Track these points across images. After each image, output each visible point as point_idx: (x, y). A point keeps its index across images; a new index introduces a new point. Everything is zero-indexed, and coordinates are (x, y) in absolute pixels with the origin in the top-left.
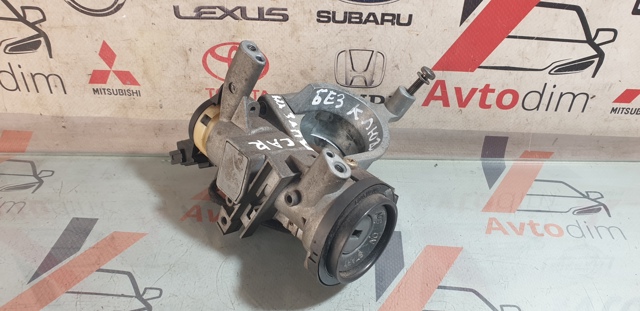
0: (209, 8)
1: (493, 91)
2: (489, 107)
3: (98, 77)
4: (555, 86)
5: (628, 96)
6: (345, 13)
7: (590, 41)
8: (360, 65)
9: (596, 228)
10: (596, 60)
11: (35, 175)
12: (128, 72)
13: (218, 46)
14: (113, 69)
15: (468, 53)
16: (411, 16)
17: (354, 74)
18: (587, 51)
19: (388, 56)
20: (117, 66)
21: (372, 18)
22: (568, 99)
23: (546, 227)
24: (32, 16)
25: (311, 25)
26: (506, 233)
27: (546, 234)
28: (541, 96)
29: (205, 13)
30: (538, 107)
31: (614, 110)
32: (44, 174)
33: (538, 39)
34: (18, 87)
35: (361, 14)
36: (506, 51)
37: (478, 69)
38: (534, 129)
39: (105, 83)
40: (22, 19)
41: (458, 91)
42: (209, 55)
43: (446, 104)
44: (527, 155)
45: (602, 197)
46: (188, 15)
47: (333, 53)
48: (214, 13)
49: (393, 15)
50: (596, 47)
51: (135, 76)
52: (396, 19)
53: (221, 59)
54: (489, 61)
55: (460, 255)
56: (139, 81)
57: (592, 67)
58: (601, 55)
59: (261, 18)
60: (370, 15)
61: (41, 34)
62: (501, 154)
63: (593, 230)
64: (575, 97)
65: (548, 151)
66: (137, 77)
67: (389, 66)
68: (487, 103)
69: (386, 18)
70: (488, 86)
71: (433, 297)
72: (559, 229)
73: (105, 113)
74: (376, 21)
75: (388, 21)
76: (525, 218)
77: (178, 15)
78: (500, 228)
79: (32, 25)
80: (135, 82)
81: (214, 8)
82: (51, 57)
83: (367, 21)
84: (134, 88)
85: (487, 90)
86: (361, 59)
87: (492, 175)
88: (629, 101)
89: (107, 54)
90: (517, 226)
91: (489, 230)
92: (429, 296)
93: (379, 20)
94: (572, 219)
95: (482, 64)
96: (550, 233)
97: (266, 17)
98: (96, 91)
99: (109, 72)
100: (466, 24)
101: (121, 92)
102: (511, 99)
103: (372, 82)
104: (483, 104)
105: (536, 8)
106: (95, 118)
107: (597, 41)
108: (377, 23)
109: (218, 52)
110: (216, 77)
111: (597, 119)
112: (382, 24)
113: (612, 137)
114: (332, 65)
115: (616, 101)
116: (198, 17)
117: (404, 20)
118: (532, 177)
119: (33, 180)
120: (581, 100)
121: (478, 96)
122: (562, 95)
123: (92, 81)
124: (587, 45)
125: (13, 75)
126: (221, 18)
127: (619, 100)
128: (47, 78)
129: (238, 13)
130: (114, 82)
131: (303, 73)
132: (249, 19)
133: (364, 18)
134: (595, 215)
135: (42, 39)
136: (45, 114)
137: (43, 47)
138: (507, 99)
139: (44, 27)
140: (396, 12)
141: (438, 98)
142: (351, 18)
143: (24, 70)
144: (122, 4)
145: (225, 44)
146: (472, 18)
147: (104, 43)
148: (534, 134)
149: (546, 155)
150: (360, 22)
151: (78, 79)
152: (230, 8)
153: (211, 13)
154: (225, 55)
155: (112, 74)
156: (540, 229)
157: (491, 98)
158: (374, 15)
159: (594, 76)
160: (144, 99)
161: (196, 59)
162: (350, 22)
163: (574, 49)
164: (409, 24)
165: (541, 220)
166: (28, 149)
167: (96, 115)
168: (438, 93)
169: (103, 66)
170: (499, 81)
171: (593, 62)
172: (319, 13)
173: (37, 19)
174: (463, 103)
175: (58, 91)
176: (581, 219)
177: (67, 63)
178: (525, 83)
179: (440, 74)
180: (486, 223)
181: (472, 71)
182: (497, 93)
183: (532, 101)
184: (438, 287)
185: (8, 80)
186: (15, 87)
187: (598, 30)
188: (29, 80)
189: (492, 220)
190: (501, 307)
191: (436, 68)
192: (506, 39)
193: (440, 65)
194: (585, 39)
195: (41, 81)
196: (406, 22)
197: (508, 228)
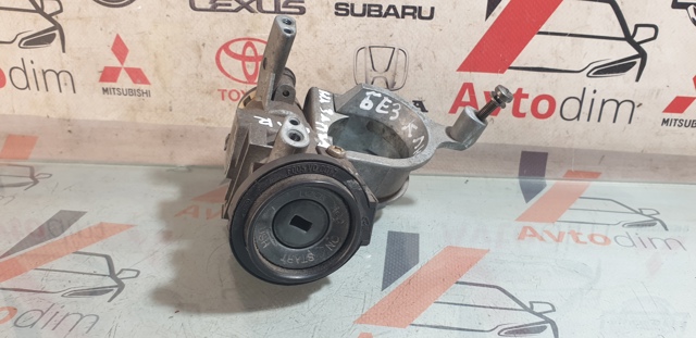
1: (526, 96)
2: (523, 115)
3: (109, 75)
4: (595, 92)
5: (680, 104)
6: (365, 5)
7: (629, 38)
8: (381, 64)
9: (650, 240)
10: (638, 61)
11: (32, 177)
12: (139, 69)
13: (233, 41)
14: (125, 65)
15: (495, 51)
16: (433, 9)
17: (374, 74)
18: (627, 50)
19: (411, 54)
20: (130, 62)
21: (392, 11)
22: (610, 107)
24: (49, 7)
25: (329, 18)
26: (542, 239)
27: (590, 243)
28: (581, 103)
29: (220, 5)
30: (578, 116)
31: (665, 122)
33: (571, 35)
34: (28, 86)
35: (380, 7)
36: (537, 50)
37: (508, 71)
38: (577, 143)
39: (115, 81)
40: (40, 10)
41: (488, 95)
42: (223, 52)
44: (571, 175)
45: (658, 213)
46: (203, 7)
47: (351, 50)
48: (230, 5)
49: (414, 8)
50: (636, 46)
51: (146, 74)
52: (417, 12)
53: (235, 56)
55: (486, 256)
56: (150, 79)
57: (634, 69)
58: (643, 55)
59: (277, 10)
60: (390, 7)
61: (57, 26)
62: (541, 172)
63: (647, 241)
64: (619, 104)
65: (594, 171)
66: (148, 74)
67: (412, 65)
68: (521, 111)
69: (407, 11)
70: (520, 90)
72: (606, 238)
73: (113, 116)
74: (396, 14)
75: (409, 14)
77: (193, 7)
78: (535, 234)
79: (49, 17)
80: (145, 81)
82: (64, 51)
83: (387, 14)
84: (144, 87)
85: (520, 95)
86: (382, 58)
88: (681, 110)
89: (120, 49)
91: (521, 237)
93: (400, 13)
95: (512, 65)
96: (595, 242)
97: (282, 10)
98: (105, 91)
99: (120, 69)
100: (492, 19)
101: (131, 92)
102: (546, 107)
103: (394, 84)
104: (516, 112)
106: (102, 122)
107: (637, 39)
108: (398, 16)
109: (232, 48)
110: (229, 76)
111: (647, 131)
112: (403, 17)
113: (667, 156)
114: (351, 63)
115: (666, 111)
116: (213, 9)
117: (426, 13)
118: (577, 195)
119: (29, 180)
120: (626, 109)
121: (510, 102)
122: (604, 103)
123: (102, 79)
124: (625, 43)
125: (25, 72)
126: (236, 10)
127: (670, 109)
128: (58, 75)
129: (253, 5)
130: (124, 81)
131: (320, 72)
132: (264, 12)
133: (384, 11)
134: (649, 229)
135: (57, 32)
136: (52, 116)
137: (57, 41)
138: (543, 106)
139: (60, 19)
140: (417, 5)
141: (465, 103)
142: (370, 11)
143: (35, 66)
145: (239, 40)
146: (498, 11)
147: (118, 37)
148: (576, 150)
149: (594, 176)
150: (380, 16)
151: (88, 77)
153: (226, 5)
154: (240, 52)
155: (123, 71)
156: (583, 238)
157: (525, 105)
158: (394, 7)
159: (637, 80)
160: (153, 101)
161: (209, 56)
162: (369, 15)
163: (612, 47)
164: (431, 17)
165: (586, 231)
166: (32, 156)
167: (104, 119)
168: (466, 98)
169: (115, 62)
170: (533, 84)
171: (634, 63)
172: (337, 5)
173: (54, 11)
175: (67, 90)
176: (632, 231)
177: (79, 59)
178: (561, 87)
179: (468, 77)
180: (520, 230)
181: (502, 72)
182: (531, 99)
183: (571, 109)
184: (457, 283)
185: (18, 77)
186: (25, 85)
187: (637, 26)
188: (40, 77)
189: (525, 228)
190: (531, 303)
191: (462, 68)
192: (536, 36)
193: (467, 66)
194: (623, 36)
195: (51, 77)
196: (428, 15)
197: (546, 236)
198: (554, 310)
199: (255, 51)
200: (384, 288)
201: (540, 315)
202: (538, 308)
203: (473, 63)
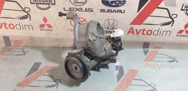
0: (73, 8)
1: (146, 30)
2: (145, 34)
3: (42, 26)
4: (162, 29)
6: (108, 10)
7: (170, 17)
8: (111, 23)
10: (172, 22)
11: (24, 52)
12: (50, 25)
14: (46, 24)
16: (124, 11)
17: (109, 25)
18: (170, 20)
19: (118, 21)
20: (47, 23)
21: (114, 11)
22: (165, 32)
23: (161, 65)
24: (27, 10)
25: (99, 13)
26: (150, 66)
27: (161, 67)
28: (158, 32)
30: (157, 35)
31: (177, 35)
32: (26, 52)
33: (157, 17)
34: (21, 29)
35: (112, 10)
36: (149, 20)
37: (142, 25)
38: (156, 41)
39: (44, 27)
40: (24, 11)
41: (137, 30)
42: (72, 20)
43: (133, 34)
44: (155, 48)
45: (175, 58)
46: (67, 10)
47: (104, 20)
49: (120, 10)
50: (172, 19)
51: (52, 26)
52: (121, 11)
54: (145, 22)
55: (139, 72)
56: (53, 27)
57: (171, 24)
58: (173, 21)
59: (86, 11)
60: (114, 10)
61: (29, 14)
62: (148, 47)
63: (173, 66)
64: (167, 32)
65: (160, 46)
67: (119, 23)
68: (144, 33)
69: (118, 11)
70: (144, 29)
71: (132, 82)
72: (164, 66)
73: (43, 35)
74: (115, 12)
75: (118, 12)
76: (155, 63)
77: (65, 10)
78: (149, 65)
79: (27, 12)
80: (52, 27)
81: (74, 8)
82: (30, 20)
83: (113, 12)
84: (51, 29)
85: (144, 30)
86: (111, 22)
87: (146, 53)
88: (181, 33)
89: (45, 20)
90: (153, 65)
91: (146, 66)
92: (131, 81)
94: (168, 63)
95: (143, 23)
96: (162, 67)
97: (87, 11)
98: (41, 30)
99: (45, 24)
100: (139, 13)
101: (48, 30)
103: (114, 28)
104: (143, 34)
105: (156, 9)
106: (40, 37)
107: (172, 17)
108: (116, 12)
110: (73, 26)
111: (173, 38)
112: (117, 12)
113: (177, 43)
114: (104, 23)
115: (178, 33)
116: (70, 10)
117: (123, 11)
118: (156, 53)
119: (23, 53)
120: (168, 33)
121: (142, 31)
122: (163, 31)
123: (40, 27)
124: (170, 18)
125: (20, 25)
126: (76, 11)
128: (29, 26)
129: (80, 10)
130: (46, 27)
132: (83, 11)
133: (112, 11)
134: (173, 62)
135: (29, 16)
136: (27, 36)
137: (29, 18)
138: (149, 32)
139: (30, 13)
140: (121, 10)
141: (131, 32)
143: (23, 24)
144: (50, 7)
146: (140, 11)
147: (45, 17)
149: (160, 48)
150: (111, 12)
151: (37, 27)
152: (78, 8)
155: (46, 25)
156: (159, 66)
157: (145, 32)
158: (115, 10)
159: (172, 26)
160: (54, 32)
161: (68, 21)
162: (109, 12)
163: (166, 19)
164: (124, 13)
165: (160, 63)
166: (21, 45)
168: (131, 31)
169: (44, 23)
170: (147, 27)
171: (171, 23)
172: (101, 10)
174: (138, 33)
175: (31, 30)
176: (170, 63)
177: (34, 22)
178: (154, 28)
179: (132, 26)
180: (145, 64)
181: (140, 25)
182: (147, 31)
183: (156, 33)
184: (134, 79)
185: (18, 27)
186: (20, 29)
187: (172, 15)
188: (24, 27)
189: (146, 63)
190: (150, 84)
191: (131, 24)
192: (149, 17)
193: (132, 23)
194: (169, 17)
195: (27, 27)
196: (123, 12)
197: (151, 65)
198: (156, 86)
199: (80, 20)
200: (118, 82)
201: (153, 87)
202: (152, 85)
203: (133, 23)
